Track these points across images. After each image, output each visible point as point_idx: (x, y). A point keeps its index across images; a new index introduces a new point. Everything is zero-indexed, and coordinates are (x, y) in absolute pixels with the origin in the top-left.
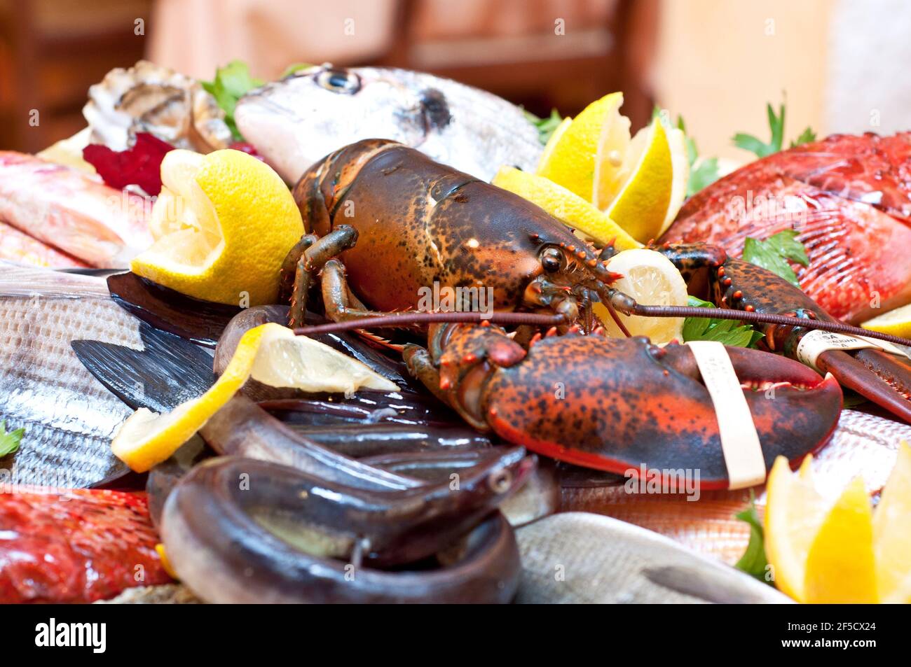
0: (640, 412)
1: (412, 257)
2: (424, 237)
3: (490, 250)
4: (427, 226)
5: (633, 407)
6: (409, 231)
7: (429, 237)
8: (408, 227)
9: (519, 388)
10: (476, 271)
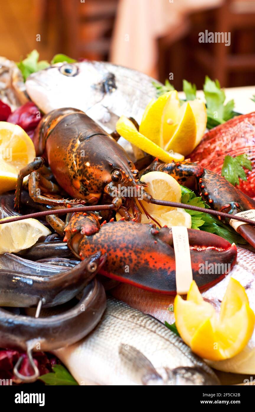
0: (142, 259)
1: (67, 165)
2: (72, 158)
3: (93, 168)
4: (74, 153)
5: (138, 257)
6: (67, 154)
7: (74, 158)
8: (67, 152)
9: (91, 246)
10: (87, 176)
